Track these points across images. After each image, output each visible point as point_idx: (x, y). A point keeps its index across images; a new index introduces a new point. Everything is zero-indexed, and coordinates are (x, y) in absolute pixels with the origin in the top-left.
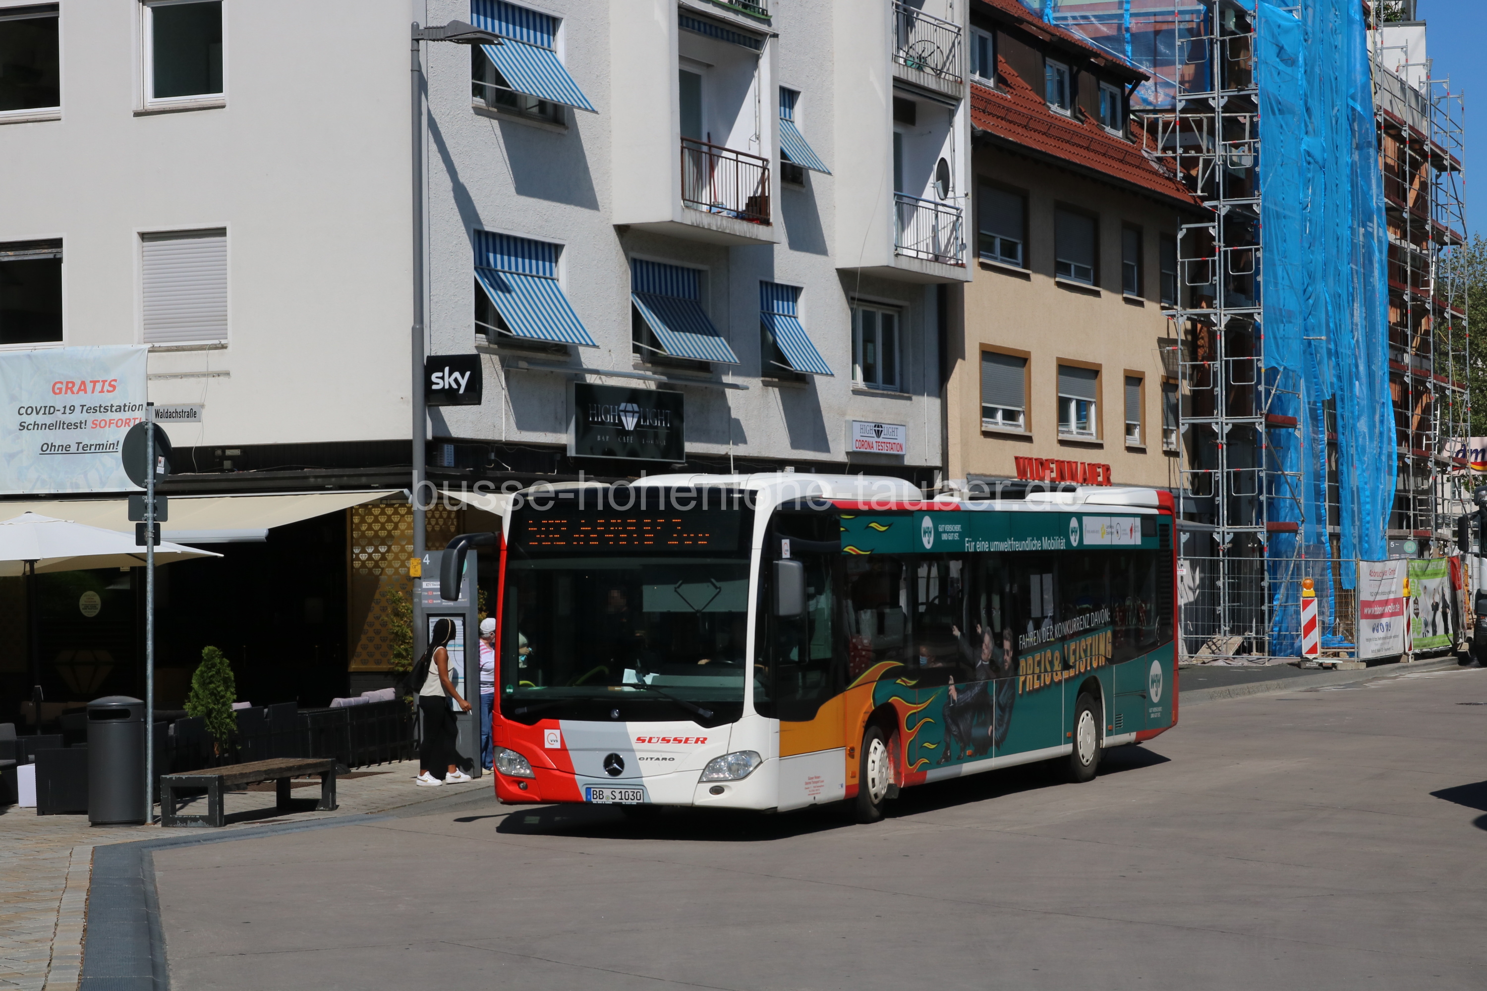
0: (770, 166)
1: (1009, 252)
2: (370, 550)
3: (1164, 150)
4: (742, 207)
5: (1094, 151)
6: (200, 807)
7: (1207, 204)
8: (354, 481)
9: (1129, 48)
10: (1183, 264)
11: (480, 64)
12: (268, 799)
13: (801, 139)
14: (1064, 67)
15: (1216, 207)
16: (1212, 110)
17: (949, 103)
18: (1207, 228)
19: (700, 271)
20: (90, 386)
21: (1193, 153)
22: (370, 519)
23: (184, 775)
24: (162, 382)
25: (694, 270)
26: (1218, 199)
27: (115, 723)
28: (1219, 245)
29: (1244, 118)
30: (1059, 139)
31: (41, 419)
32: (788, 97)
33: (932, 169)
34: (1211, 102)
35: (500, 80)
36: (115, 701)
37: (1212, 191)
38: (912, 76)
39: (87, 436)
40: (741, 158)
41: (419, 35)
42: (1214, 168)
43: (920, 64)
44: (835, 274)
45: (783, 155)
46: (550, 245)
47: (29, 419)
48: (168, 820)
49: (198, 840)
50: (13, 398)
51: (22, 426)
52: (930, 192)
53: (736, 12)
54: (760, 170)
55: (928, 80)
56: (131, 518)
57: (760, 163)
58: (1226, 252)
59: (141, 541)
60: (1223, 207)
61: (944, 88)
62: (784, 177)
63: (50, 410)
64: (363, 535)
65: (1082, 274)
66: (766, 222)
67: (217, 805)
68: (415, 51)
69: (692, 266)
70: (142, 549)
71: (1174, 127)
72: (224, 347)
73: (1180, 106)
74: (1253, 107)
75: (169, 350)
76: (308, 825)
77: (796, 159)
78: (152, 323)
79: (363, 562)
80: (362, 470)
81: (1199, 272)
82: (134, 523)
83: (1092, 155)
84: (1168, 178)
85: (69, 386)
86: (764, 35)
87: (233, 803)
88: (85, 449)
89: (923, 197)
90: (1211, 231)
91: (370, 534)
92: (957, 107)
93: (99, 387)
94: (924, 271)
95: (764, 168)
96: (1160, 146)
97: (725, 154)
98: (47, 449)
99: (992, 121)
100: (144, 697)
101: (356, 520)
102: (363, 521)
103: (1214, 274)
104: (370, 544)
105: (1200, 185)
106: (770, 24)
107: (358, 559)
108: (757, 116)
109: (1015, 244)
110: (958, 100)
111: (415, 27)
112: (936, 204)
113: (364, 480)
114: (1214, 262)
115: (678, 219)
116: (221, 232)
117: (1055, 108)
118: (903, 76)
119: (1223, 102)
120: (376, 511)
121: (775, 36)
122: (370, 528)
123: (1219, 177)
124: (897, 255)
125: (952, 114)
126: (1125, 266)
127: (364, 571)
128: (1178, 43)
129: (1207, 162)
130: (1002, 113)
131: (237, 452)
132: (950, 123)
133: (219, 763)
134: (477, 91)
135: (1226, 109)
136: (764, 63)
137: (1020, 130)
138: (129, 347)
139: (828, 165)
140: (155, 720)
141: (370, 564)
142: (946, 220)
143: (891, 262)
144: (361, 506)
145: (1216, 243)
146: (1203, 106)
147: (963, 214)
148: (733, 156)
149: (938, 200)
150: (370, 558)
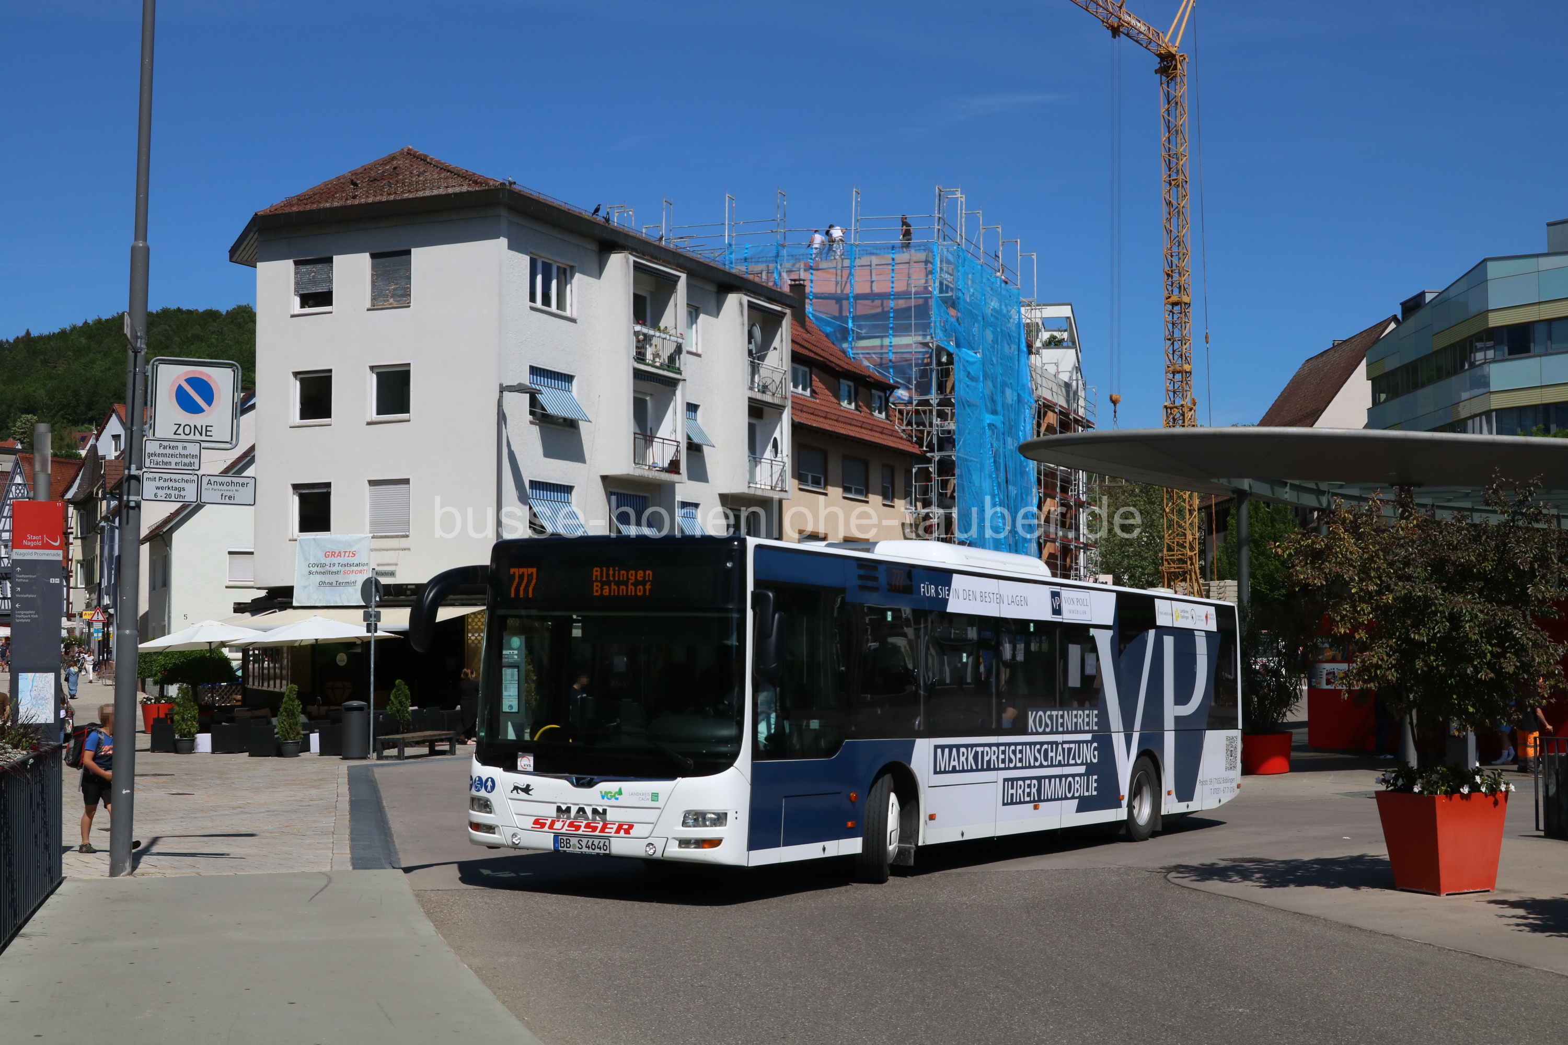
0: (681, 445)
1: (816, 482)
2: (476, 635)
3: (907, 425)
4: (666, 465)
5: (865, 428)
6: (394, 752)
7: (929, 455)
8: (469, 602)
9: (891, 370)
10: (916, 486)
11: (534, 402)
12: (425, 750)
13: (700, 429)
14: (851, 384)
15: (933, 457)
16: (931, 405)
17: (780, 408)
18: (928, 468)
19: (645, 497)
20: (343, 554)
21: (921, 428)
22: (476, 620)
23: (387, 737)
24: (378, 553)
25: (642, 497)
26: (934, 452)
27: (355, 713)
28: (934, 476)
29: (948, 410)
30: (844, 423)
31: (319, 569)
32: (692, 408)
33: (770, 442)
34: (931, 401)
35: (543, 409)
36: (355, 703)
37: (931, 447)
38: (759, 396)
39: (341, 578)
40: (665, 441)
41: (503, 389)
42: (932, 437)
43: (764, 389)
44: (718, 496)
45: (689, 438)
46: (567, 486)
47: (314, 570)
48: (380, 757)
49: (393, 765)
50: (306, 559)
51: (310, 573)
52: (769, 453)
53: (664, 370)
54: (675, 447)
55: (767, 398)
56: (365, 620)
57: (676, 444)
58: (938, 480)
59: (369, 631)
60: (937, 456)
61: (777, 401)
62: (688, 448)
63: (323, 565)
64: (473, 628)
65: (858, 492)
66: (678, 473)
67: (401, 752)
68: (501, 397)
69: (641, 494)
70: (370, 634)
71: (912, 414)
72: (407, 536)
73: (915, 402)
74: (952, 405)
75: (381, 537)
76: (442, 760)
77: (696, 440)
78: (373, 524)
79: (473, 641)
80: (473, 596)
81: (925, 491)
82: (366, 623)
83: (863, 430)
84: (909, 441)
85: (333, 554)
86: (678, 380)
87: (408, 751)
88: (339, 584)
89: (764, 457)
90: (930, 469)
91: (477, 627)
92: (784, 410)
93: (347, 554)
94: (764, 495)
95: (678, 446)
96: (905, 423)
97: (656, 440)
98: (322, 584)
99: (805, 415)
100: (368, 701)
101: (470, 620)
102: (473, 621)
103: (931, 492)
104: (476, 632)
105: (925, 444)
106: (681, 374)
107: (470, 639)
108: (675, 420)
109: (820, 478)
110: (784, 407)
111: (501, 385)
112: (772, 461)
113: (474, 602)
114: (931, 485)
115: (632, 473)
116: (406, 481)
117: (845, 404)
118: (754, 396)
119: (937, 401)
120: (479, 616)
121: (685, 380)
122: (476, 624)
123: (935, 441)
124: (749, 487)
125: (781, 414)
126: (883, 487)
127: (473, 645)
128: (914, 370)
129: (929, 433)
130: (811, 411)
131: (413, 587)
132: (780, 418)
133: (403, 733)
134: (532, 413)
135: (939, 405)
136: (679, 392)
137: (821, 420)
138: (362, 535)
139: (714, 442)
140: (374, 713)
141: (476, 642)
142: (777, 469)
143: (746, 491)
144: (472, 613)
145: (933, 475)
146: (926, 403)
147: (786, 465)
148: (661, 441)
149: (773, 458)
150: (476, 638)
